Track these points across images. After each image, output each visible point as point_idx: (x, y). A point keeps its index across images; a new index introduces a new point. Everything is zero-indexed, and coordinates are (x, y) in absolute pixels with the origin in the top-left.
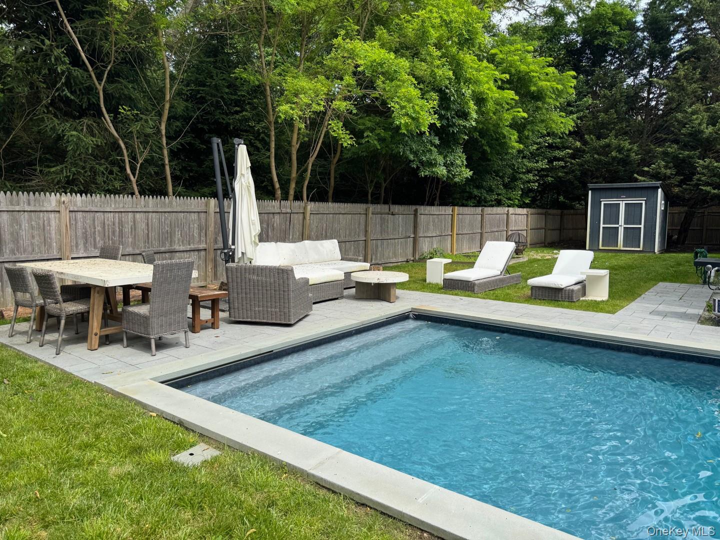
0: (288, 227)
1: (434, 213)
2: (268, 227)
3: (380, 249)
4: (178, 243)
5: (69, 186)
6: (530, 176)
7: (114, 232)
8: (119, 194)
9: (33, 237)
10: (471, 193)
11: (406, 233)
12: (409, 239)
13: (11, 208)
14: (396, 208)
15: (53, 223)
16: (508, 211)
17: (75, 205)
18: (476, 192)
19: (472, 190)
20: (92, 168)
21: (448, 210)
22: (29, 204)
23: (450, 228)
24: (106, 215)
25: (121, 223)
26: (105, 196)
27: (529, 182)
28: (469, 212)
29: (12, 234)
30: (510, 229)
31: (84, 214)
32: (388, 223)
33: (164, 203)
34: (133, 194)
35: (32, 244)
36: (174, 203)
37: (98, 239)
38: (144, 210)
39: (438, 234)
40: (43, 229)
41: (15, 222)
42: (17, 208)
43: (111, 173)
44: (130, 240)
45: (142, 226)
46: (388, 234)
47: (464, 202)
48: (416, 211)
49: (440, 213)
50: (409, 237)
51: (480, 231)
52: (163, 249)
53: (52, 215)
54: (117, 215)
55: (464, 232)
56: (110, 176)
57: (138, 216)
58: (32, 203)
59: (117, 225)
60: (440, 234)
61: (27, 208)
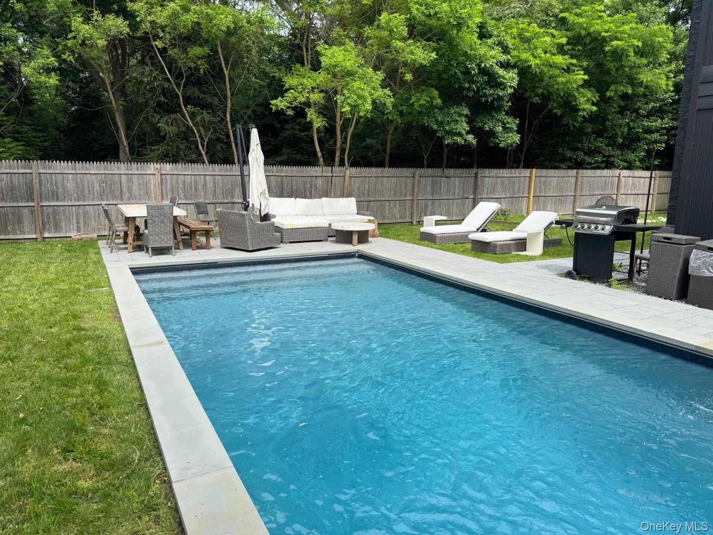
0: (329, 187)
1: (503, 176)
2: (311, 187)
3: (430, 208)
4: (238, 197)
5: (165, 158)
6: (656, 136)
7: (191, 189)
8: (194, 163)
9: (140, 190)
10: (564, 155)
11: (463, 194)
12: (467, 200)
13: (127, 172)
14: (452, 172)
15: (152, 182)
16: (619, 174)
17: (166, 170)
18: (569, 154)
19: (565, 152)
20: (177, 147)
21: (526, 172)
22: (138, 170)
23: (527, 189)
24: (186, 177)
25: (196, 182)
26: (185, 164)
27: (656, 142)
28: (556, 175)
29: (128, 188)
30: (622, 192)
31: (171, 176)
32: (441, 185)
33: (226, 169)
34: (203, 163)
35: (139, 194)
36: (234, 169)
37: (180, 192)
38: (212, 173)
39: (508, 195)
40: (146, 185)
41: (130, 181)
42: (130, 172)
43: (190, 149)
44: (203, 194)
45: (210, 184)
46: (440, 194)
47: (557, 164)
48: (476, 174)
49: (512, 175)
50: (468, 198)
51: (573, 194)
52: (226, 201)
53: (151, 177)
54: (193, 177)
55: (548, 195)
56: (190, 151)
57: (208, 178)
58: (139, 169)
59: (193, 183)
60: (512, 196)
61: (136, 172)
